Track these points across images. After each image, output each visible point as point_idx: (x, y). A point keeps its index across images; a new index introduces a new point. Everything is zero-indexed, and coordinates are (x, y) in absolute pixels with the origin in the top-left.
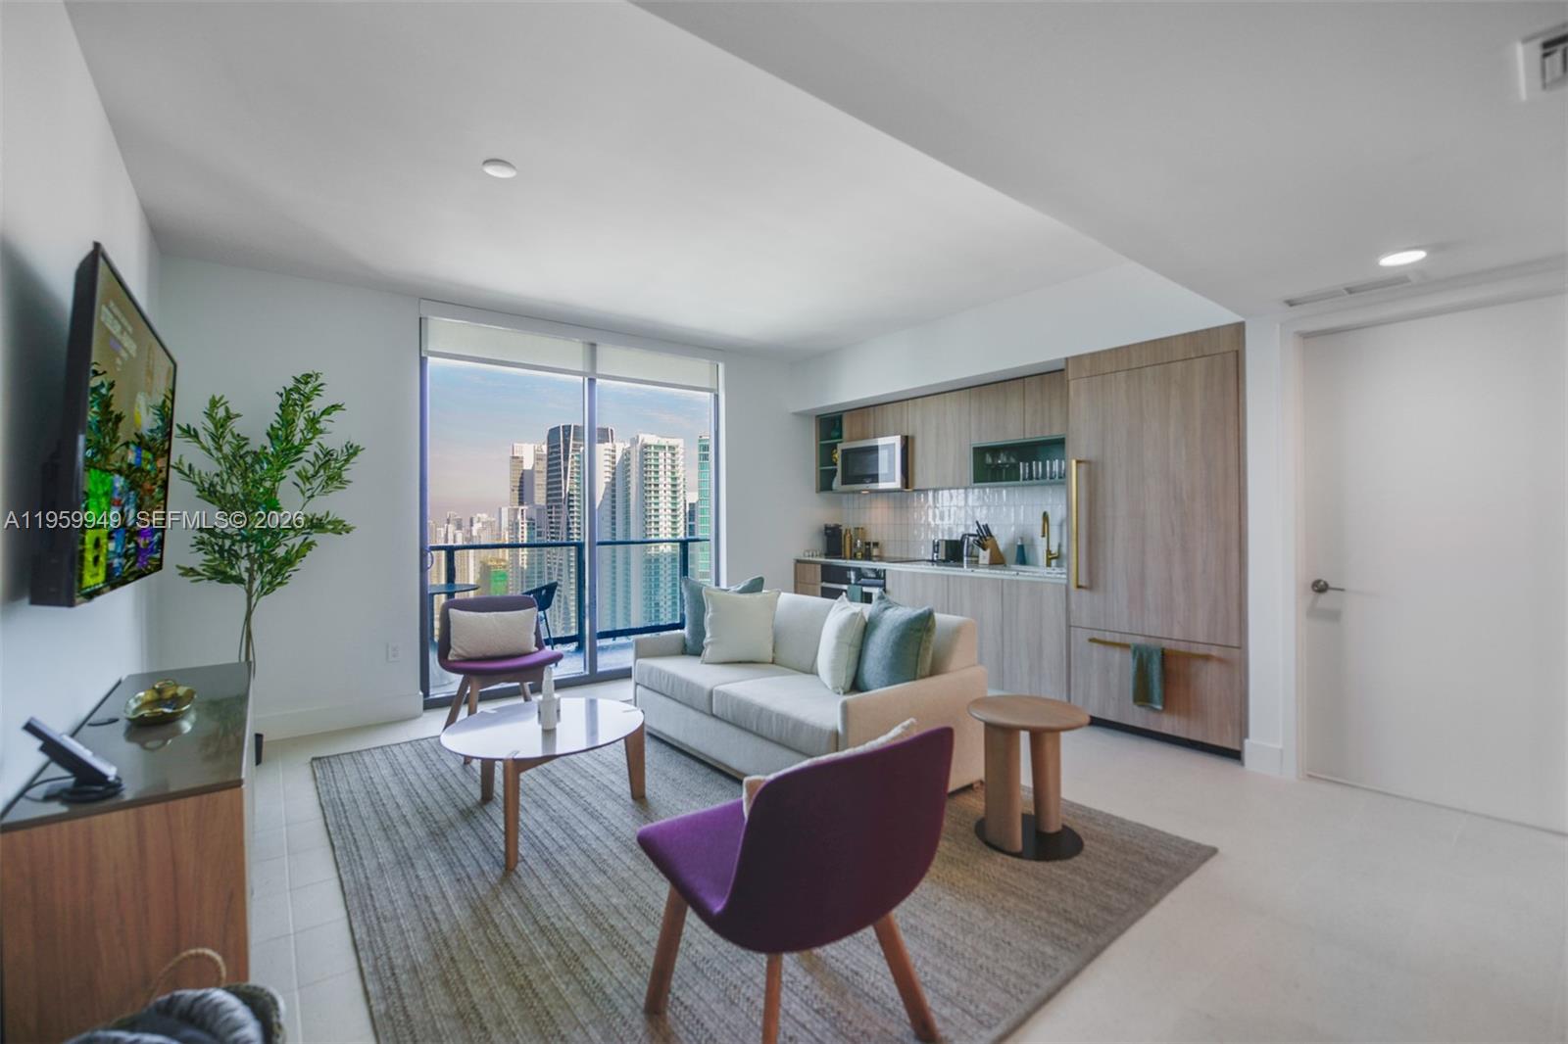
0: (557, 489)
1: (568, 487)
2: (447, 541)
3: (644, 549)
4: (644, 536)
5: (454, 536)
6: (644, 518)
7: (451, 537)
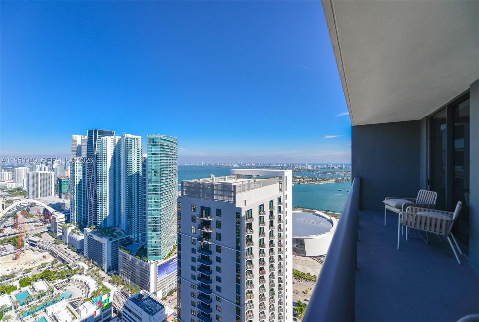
0: (91, 151)
1: (96, 151)
2: (41, 170)
3: (127, 172)
4: (126, 167)
5: (45, 168)
6: (126, 162)
7: (43, 168)
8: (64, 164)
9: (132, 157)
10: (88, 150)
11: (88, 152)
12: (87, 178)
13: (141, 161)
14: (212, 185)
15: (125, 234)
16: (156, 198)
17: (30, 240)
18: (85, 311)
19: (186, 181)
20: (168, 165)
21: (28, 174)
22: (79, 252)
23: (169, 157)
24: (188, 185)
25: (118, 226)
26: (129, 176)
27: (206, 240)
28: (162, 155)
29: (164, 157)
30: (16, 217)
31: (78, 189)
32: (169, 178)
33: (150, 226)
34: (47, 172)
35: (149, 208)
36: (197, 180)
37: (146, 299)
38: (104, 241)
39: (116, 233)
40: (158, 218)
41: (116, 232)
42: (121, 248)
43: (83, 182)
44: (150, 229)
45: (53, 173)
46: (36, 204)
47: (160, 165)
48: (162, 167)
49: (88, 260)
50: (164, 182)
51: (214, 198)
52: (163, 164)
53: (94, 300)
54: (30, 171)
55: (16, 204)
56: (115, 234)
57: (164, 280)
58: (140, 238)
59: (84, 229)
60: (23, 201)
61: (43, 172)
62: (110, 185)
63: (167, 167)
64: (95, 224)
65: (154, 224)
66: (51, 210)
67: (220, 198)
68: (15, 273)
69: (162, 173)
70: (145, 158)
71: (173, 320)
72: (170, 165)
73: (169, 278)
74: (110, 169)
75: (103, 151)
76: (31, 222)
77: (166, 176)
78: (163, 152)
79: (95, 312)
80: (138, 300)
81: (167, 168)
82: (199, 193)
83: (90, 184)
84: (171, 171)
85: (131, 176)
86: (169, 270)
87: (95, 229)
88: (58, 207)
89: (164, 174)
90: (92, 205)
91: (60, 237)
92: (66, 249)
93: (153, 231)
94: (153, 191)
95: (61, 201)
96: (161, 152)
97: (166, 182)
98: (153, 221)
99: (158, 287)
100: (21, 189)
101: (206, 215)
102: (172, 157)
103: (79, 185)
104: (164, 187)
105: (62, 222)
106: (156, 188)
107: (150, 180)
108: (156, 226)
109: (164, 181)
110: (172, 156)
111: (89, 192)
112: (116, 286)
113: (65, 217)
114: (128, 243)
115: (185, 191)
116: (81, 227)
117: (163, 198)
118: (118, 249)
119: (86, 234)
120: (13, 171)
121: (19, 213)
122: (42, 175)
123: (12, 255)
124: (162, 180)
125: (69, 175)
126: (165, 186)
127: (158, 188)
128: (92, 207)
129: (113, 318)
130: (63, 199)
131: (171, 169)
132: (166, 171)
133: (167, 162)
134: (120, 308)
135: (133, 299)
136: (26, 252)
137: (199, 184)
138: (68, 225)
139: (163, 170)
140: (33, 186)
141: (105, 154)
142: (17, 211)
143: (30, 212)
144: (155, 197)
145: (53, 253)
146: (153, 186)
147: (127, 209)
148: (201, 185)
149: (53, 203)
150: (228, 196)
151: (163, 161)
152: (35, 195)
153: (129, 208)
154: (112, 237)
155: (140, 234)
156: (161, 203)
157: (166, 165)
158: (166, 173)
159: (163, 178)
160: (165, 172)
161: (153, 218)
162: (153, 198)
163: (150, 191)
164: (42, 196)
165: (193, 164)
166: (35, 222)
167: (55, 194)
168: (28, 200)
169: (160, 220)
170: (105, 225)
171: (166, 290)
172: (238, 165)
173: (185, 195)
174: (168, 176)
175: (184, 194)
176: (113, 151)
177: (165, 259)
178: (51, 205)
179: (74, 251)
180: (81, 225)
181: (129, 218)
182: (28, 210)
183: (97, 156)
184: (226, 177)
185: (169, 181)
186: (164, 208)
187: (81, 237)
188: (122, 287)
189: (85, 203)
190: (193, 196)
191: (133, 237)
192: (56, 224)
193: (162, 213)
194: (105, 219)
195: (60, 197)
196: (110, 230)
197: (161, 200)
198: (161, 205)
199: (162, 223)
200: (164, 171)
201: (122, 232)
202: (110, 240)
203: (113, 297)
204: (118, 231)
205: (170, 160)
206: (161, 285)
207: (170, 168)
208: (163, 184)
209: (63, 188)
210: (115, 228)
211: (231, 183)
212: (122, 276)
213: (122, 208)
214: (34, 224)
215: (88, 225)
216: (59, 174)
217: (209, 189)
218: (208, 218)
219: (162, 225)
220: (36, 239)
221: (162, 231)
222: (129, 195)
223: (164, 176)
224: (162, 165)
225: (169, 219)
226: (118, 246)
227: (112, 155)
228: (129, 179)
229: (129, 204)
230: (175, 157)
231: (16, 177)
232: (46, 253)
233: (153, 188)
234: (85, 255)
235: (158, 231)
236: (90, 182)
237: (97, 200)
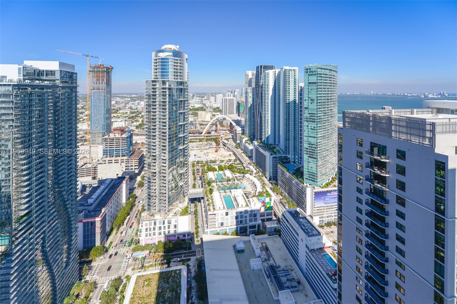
0: (258, 83)
1: (262, 82)
2: (228, 96)
3: (285, 100)
4: (285, 95)
5: (231, 95)
6: (285, 91)
7: (230, 96)
8: (241, 92)
9: (289, 87)
10: (256, 81)
11: (256, 83)
12: (255, 103)
13: (297, 90)
14: (389, 119)
15: (284, 153)
16: (312, 126)
17: (223, 142)
18: (254, 204)
19: (349, 111)
20: (325, 94)
21: (222, 99)
22: (250, 157)
23: (327, 86)
24: (351, 116)
25: (278, 145)
26: (287, 103)
27: (378, 183)
28: (319, 84)
29: (321, 85)
30: (216, 126)
31: (250, 111)
32: (327, 107)
33: (306, 151)
34: (232, 98)
35: (305, 134)
36: (365, 111)
37: (302, 218)
38: (267, 154)
39: (276, 150)
40: (315, 145)
41: (275, 149)
42: (280, 164)
43: (253, 105)
44: (307, 154)
45: (235, 98)
46: (226, 119)
47: (317, 94)
48: (318, 95)
49: (256, 166)
50: (321, 111)
51: (393, 136)
52: (321, 92)
53: (260, 198)
54: (223, 97)
55: (217, 117)
56: (275, 150)
57: (321, 208)
58: (297, 160)
59: (254, 141)
60: (219, 116)
61: (229, 98)
62: (271, 109)
63: (324, 95)
64: (261, 139)
65: (311, 150)
66: (234, 124)
67: (403, 137)
68: (216, 161)
69: (319, 101)
70: (302, 87)
71: (331, 253)
72: (329, 94)
73: (327, 209)
74: (271, 97)
75: (267, 82)
76: (224, 130)
77: (323, 105)
78: (321, 81)
79: (261, 208)
80: (295, 215)
81: (325, 97)
82: (368, 126)
83: (257, 108)
84: (330, 100)
85: (289, 103)
86: (326, 200)
87: (261, 143)
88: (238, 123)
89: (321, 102)
90: (259, 124)
91: (239, 144)
92: (242, 153)
93: (309, 157)
94: (310, 119)
95: (239, 118)
96: (319, 81)
97: (323, 111)
98: (309, 147)
99: (314, 212)
100: (219, 108)
101: (378, 153)
102: (331, 86)
103: (250, 108)
104: (321, 116)
105: (240, 133)
106: (313, 116)
107: (306, 108)
108: (312, 152)
109: (321, 109)
110: (331, 85)
111: (256, 114)
112: (276, 194)
113: (242, 131)
114: (285, 161)
115: (348, 122)
117: (320, 127)
118: (277, 164)
119: (255, 146)
120: (215, 97)
121: (218, 123)
122: (229, 100)
123: (215, 148)
124: (320, 108)
125: (244, 101)
126: (322, 115)
127: (315, 116)
128: (259, 126)
129: (274, 220)
130: (240, 117)
131: (329, 98)
132: (323, 99)
133: (325, 91)
134: (280, 215)
135: (290, 212)
136: (222, 149)
137: (368, 116)
138: (243, 136)
139: (320, 98)
140: (225, 107)
141: (267, 84)
142: (217, 122)
143: (223, 124)
144: (312, 125)
145: (235, 154)
146: (310, 114)
147: (285, 132)
148: (371, 117)
149: (235, 119)
150: (420, 136)
151: (320, 90)
152: (226, 113)
153: (287, 131)
154: (273, 153)
155: (296, 157)
156: (318, 131)
157: (323, 94)
158: (323, 102)
159: (320, 107)
160: (322, 101)
161: (310, 144)
162: (310, 125)
163: (306, 118)
164: (229, 114)
165: (358, 93)
166: (225, 130)
167: (236, 113)
168: (222, 116)
169: (317, 148)
170: (267, 141)
171: (324, 219)
172: (438, 95)
173: (348, 127)
174: (325, 105)
175: (347, 125)
176: (274, 82)
177: (322, 188)
178: (233, 120)
179: (247, 156)
180: (251, 138)
181: (286, 140)
182: (222, 122)
183: (262, 86)
184: (415, 110)
185: (327, 110)
186: (321, 137)
187: (251, 147)
188: (281, 197)
189: (254, 122)
190: (358, 128)
191: (291, 158)
192: (236, 134)
193: (318, 141)
194: (267, 137)
195: (239, 116)
196: (271, 146)
197: (318, 128)
198: (318, 133)
199: (318, 152)
200: (321, 100)
201: (280, 150)
202: (272, 155)
203: (274, 203)
204: (277, 148)
205: (328, 88)
206: (318, 211)
207: (329, 96)
208: (320, 112)
209: (240, 109)
210: (275, 146)
211: (425, 119)
212: (281, 188)
213: (281, 131)
214: (225, 132)
215: (256, 139)
216: (239, 99)
217: (383, 123)
218: (381, 158)
219: (319, 153)
220: (226, 142)
221: (319, 159)
222: (287, 120)
223: (321, 105)
224: (319, 94)
225: (328, 148)
226: (278, 162)
227: (273, 85)
228: (287, 105)
229: (287, 127)
230: (334, 86)
231: (217, 101)
232: (231, 153)
233: (309, 115)
234: (254, 162)
235: (315, 158)
236: (257, 107)
237: (262, 121)
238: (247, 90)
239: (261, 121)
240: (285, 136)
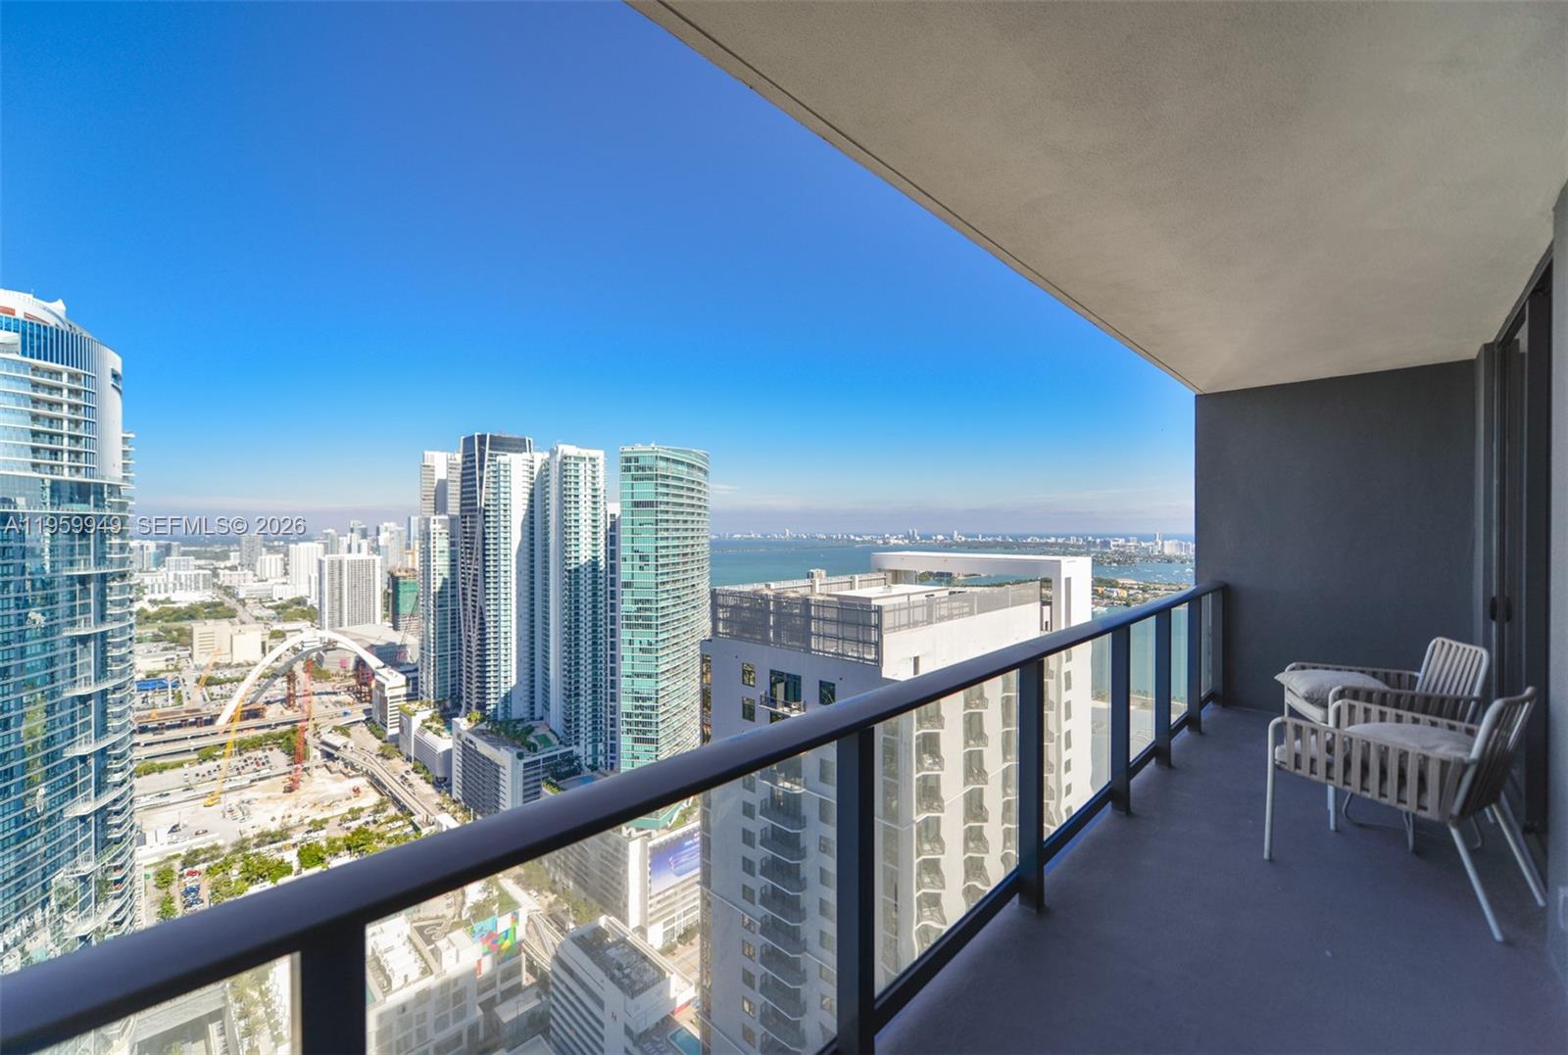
0: (472, 498)
1: (484, 497)
2: (350, 550)
3: (564, 559)
4: (564, 545)
5: (359, 546)
6: (563, 528)
7: (354, 547)
8: (405, 534)
9: (578, 514)
10: (462, 493)
11: (462, 499)
12: (460, 576)
13: (602, 526)
14: (806, 603)
15: (561, 743)
16: (645, 640)
17: (324, 743)
18: (454, 956)
19: (726, 588)
20: (678, 538)
21: (320, 562)
22: (442, 784)
23: (682, 513)
24: (731, 602)
25: (542, 719)
26: (570, 571)
27: (786, 778)
28: (663, 507)
29: (667, 512)
30: (291, 678)
31: (440, 606)
32: (683, 580)
33: (627, 723)
34: (364, 556)
35: (625, 668)
36: (759, 587)
37: (615, 944)
38: (504, 757)
39: (536, 737)
40: (650, 699)
41: (534, 734)
42: (549, 783)
43: (450, 584)
44: (629, 731)
45: (378, 559)
46: (339, 645)
47: (657, 539)
48: (661, 543)
49: (465, 810)
50: (668, 591)
51: (813, 646)
52: (666, 534)
53: (477, 926)
54: (326, 552)
55: (292, 641)
56: (531, 739)
57: (667, 894)
58: (601, 759)
59: (454, 719)
60: (307, 636)
61: (354, 556)
62: (519, 595)
63: (676, 543)
64: (482, 707)
65: (640, 719)
66: (373, 662)
67: (831, 647)
68: (288, 829)
69: (661, 561)
70: (614, 515)
71: (692, 1022)
72: (686, 538)
73: (684, 890)
74: (520, 550)
75: (502, 495)
76: (327, 693)
77: (674, 573)
78: (665, 499)
79: (479, 962)
80: (592, 944)
81: (678, 546)
82: (766, 627)
83: (469, 593)
84: (689, 556)
85: (577, 570)
86: (682, 864)
87: (482, 721)
88: (391, 655)
89: (668, 564)
90: (474, 654)
91: (395, 739)
92: (407, 772)
93: (636, 740)
94: (637, 618)
95: (396, 638)
96: (660, 499)
97: (673, 590)
98: (637, 707)
99: (650, 911)
100: (305, 603)
101: (786, 698)
102: (693, 513)
103: (442, 593)
104: (668, 607)
105: (399, 696)
106: (646, 609)
107: (627, 585)
108: (644, 724)
109: (668, 587)
110: (692, 510)
111: (465, 615)
112: (535, 894)
113: (407, 685)
114: (567, 769)
115: (724, 620)
116: (446, 716)
117: (664, 640)
118: (539, 786)
119: (459, 736)
120: (287, 555)
121: (298, 667)
122: (352, 564)
123: (283, 777)
124: (663, 583)
125: (417, 567)
126: (671, 602)
127: (650, 610)
128: (475, 659)
129: (527, 988)
130: (401, 633)
131: (689, 550)
132: (674, 555)
133: (678, 530)
134: (546, 962)
135: (578, 939)
136: (316, 773)
137: (766, 599)
138: (414, 706)
139: (664, 552)
140: (332, 594)
141: (505, 505)
142: (294, 661)
143: (325, 667)
144: (643, 637)
145: (377, 784)
146: (636, 602)
147: (565, 670)
148: (772, 603)
149: (379, 643)
150: (859, 641)
151: (665, 525)
152: (337, 618)
153: (572, 667)
154: (524, 750)
155: (601, 746)
156: (660, 653)
157: (673, 538)
158: (673, 564)
159: (665, 578)
160: (671, 560)
161: (637, 699)
162: (637, 640)
163: (628, 618)
164: (353, 622)
165: (759, 536)
166: (335, 693)
167: (385, 616)
168: (320, 633)
169: (657, 707)
170: (506, 712)
171: (675, 924)
172: (905, 538)
173: (723, 634)
174: (678, 572)
175: (721, 631)
176: (527, 496)
177: (671, 829)
178: (371, 648)
179: (428, 782)
180: (445, 709)
181: (569, 696)
182: (320, 660)
183: (485, 511)
184: (857, 578)
185: (683, 588)
186: (668, 671)
187: (443, 743)
188: (552, 898)
189: (456, 646)
190: (746, 635)
191: (582, 754)
192: (384, 700)
193: (661, 685)
194: (506, 695)
195: (396, 628)
196: (520, 727)
197: (661, 645)
198: (660, 660)
199: (661, 718)
200: (668, 556)
201: (551, 736)
202: (520, 756)
203: (527, 925)
204: (540, 731)
205: (685, 522)
206: (659, 906)
207: (687, 546)
208: (665, 596)
209: (401, 602)
210: (533, 724)
211: (870, 600)
212: (552, 869)
213: (552, 667)
214: (334, 698)
215: (463, 709)
216: (395, 563)
217: (796, 615)
218: (791, 710)
219: (663, 721)
220: (337, 740)
221: (662, 741)
222: (570, 628)
223: (668, 573)
224: (662, 539)
225: (684, 704)
226: (541, 776)
227: (525, 507)
228: (570, 578)
229: (570, 652)
230: (699, 514)
231: (291, 569)
232: (361, 782)
233: (635, 607)
234: (455, 796)
235: (651, 741)
236: (469, 587)
237: (485, 640)
238: (428, 526)
239: (483, 641)
240: (565, 682)
